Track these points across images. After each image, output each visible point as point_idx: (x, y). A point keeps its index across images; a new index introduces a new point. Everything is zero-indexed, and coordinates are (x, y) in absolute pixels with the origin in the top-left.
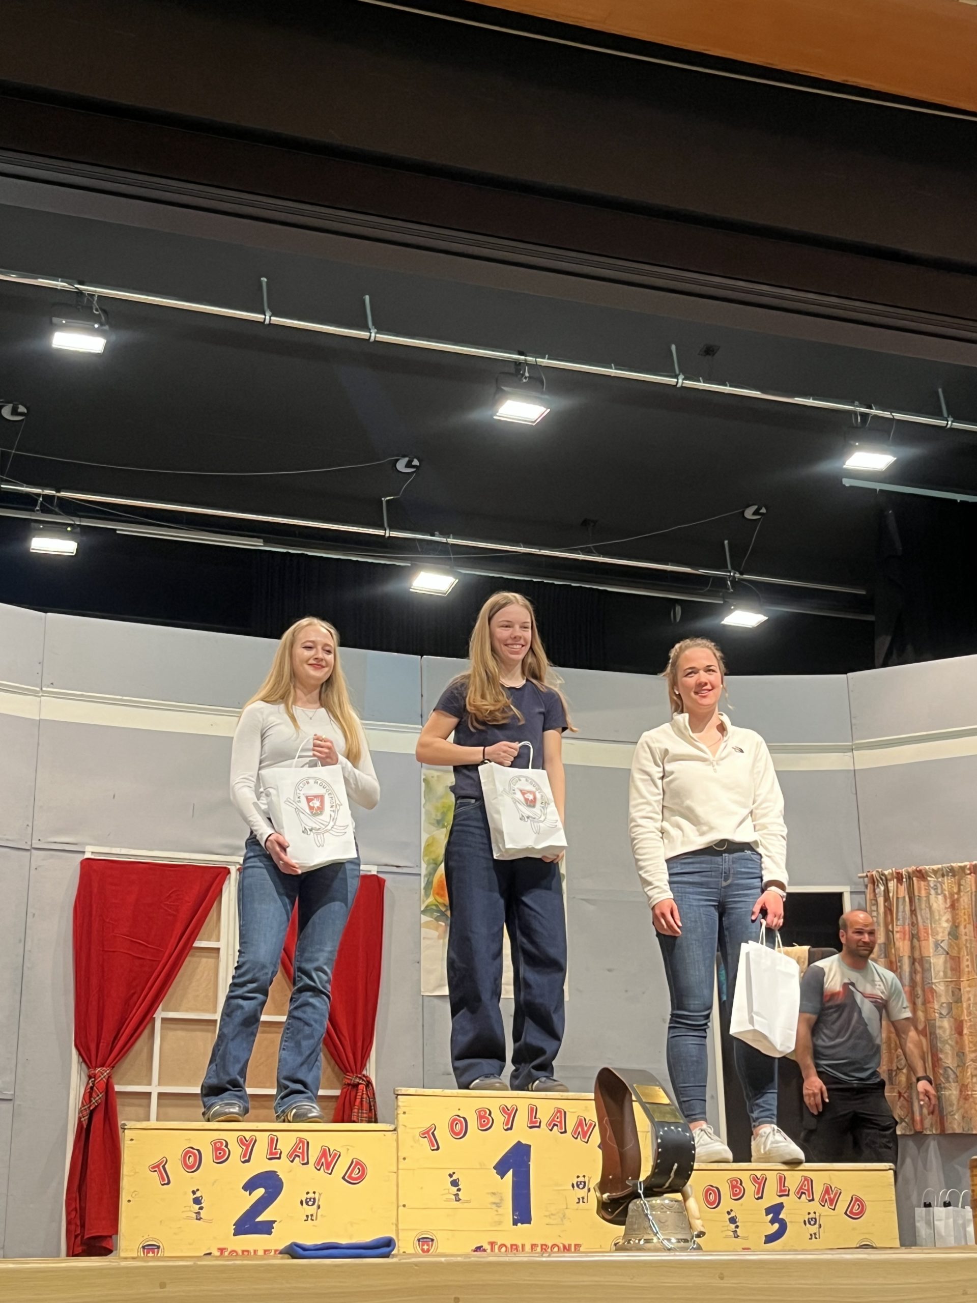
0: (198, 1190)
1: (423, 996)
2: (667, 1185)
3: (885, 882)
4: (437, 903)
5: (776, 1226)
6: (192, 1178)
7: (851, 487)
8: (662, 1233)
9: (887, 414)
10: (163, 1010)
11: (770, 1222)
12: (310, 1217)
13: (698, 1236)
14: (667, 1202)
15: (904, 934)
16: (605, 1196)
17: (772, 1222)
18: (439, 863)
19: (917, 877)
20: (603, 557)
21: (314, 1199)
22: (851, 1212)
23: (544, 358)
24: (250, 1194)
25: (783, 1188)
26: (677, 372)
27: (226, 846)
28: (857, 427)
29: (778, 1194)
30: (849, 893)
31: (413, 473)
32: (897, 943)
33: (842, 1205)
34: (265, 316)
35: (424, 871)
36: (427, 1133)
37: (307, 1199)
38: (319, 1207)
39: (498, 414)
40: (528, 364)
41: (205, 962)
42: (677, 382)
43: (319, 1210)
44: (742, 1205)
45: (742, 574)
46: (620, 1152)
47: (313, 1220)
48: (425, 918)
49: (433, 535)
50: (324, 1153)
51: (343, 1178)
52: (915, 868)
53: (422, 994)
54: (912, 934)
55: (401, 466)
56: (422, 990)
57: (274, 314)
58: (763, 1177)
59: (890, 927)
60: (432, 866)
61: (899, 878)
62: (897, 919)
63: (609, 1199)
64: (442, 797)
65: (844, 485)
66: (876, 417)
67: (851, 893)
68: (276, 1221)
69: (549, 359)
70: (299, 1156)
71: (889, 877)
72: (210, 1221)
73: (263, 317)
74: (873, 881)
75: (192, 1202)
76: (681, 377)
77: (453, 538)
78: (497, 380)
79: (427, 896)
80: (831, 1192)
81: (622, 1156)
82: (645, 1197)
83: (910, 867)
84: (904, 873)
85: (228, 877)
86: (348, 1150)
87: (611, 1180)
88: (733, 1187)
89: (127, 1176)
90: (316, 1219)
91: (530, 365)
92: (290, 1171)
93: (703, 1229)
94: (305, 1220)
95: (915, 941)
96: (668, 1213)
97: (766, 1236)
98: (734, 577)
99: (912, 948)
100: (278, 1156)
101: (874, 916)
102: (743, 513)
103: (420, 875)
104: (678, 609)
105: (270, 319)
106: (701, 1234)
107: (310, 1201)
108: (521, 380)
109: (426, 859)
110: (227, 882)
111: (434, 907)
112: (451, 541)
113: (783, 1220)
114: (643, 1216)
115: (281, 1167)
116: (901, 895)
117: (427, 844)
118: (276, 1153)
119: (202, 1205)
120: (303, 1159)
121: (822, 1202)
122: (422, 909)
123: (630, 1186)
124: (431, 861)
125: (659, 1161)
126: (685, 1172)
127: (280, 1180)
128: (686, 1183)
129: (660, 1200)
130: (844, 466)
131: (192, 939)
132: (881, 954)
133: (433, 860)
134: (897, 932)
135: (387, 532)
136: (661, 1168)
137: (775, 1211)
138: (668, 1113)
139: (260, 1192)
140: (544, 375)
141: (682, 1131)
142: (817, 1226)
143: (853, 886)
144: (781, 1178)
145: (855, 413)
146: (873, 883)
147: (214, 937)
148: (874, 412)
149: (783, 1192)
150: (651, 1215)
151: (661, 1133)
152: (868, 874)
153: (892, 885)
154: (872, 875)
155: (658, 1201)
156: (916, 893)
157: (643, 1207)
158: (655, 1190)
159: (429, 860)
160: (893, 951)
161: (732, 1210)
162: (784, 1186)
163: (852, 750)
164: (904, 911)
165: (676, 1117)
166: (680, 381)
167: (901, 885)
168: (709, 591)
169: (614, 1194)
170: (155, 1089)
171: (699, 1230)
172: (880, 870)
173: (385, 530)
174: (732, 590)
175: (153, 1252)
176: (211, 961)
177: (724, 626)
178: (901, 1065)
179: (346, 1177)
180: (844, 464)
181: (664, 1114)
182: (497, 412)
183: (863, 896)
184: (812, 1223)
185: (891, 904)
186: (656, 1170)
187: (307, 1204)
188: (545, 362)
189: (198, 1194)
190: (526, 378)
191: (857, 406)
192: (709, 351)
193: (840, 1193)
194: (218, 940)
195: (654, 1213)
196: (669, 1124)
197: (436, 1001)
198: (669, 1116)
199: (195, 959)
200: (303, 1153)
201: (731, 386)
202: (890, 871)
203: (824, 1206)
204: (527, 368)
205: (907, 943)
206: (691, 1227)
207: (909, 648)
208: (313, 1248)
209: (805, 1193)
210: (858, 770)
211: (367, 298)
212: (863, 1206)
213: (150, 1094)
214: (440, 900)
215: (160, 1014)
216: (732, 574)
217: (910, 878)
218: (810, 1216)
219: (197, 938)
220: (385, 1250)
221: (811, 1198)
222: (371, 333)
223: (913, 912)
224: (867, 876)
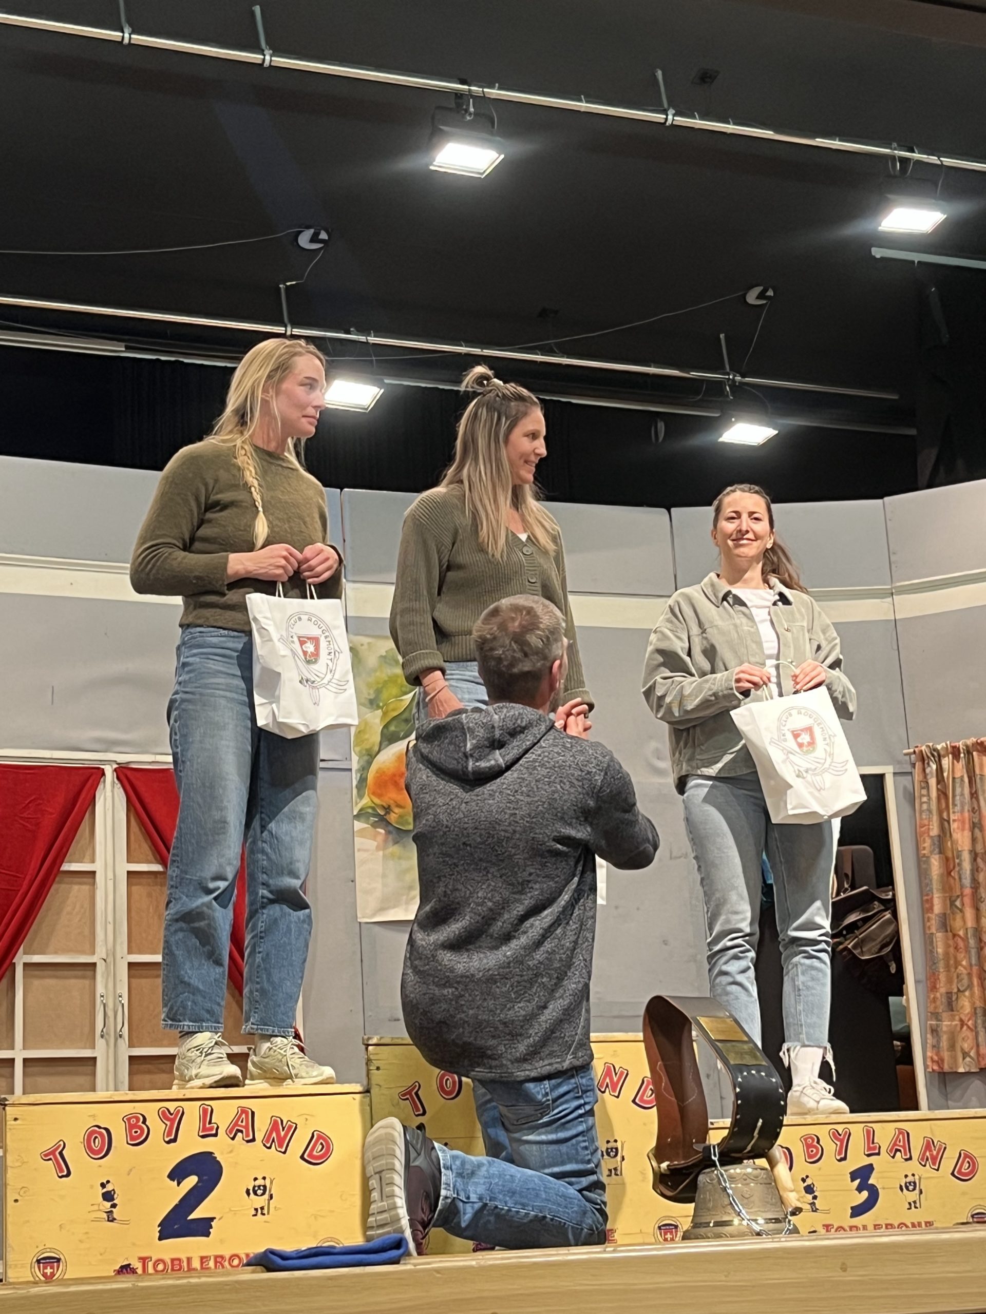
0: (108, 1182)
1: (360, 923)
2: (749, 1148)
3: (937, 759)
4: (373, 805)
5: (865, 1194)
6: (100, 1166)
7: (882, 259)
8: (747, 1213)
9: (933, 159)
10: (25, 953)
11: (857, 1189)
12: (259, 1211)
13: (793, 1214)
14: (749, 1170)
15: (963, 822)
16: (664, 1165)
17: (860, 1189)
18: (374, 754)
19: (978, 751)
20: (567, 358)
21: (265, 1187)
22: (960, 1172)
23: (493, 87)
24: (179, 1184)
25: (871, 1145)
26: (666, 105)
27: (98, 740)
28: (895, 177)
29: (866, 1153)
30: (892, 775)
31: (321, 249)
32: (955, 836)
33: (948, 1163)
34: (123, 32)
35: (355, 766)
36: (410, 1093)
37: (254, 1187)
38: (271, 1197)
39: (435, 163)
40: (472, 96)
41: (78, 890)
42: (666, 119)
43: (271, 1201)
44: (820, 1169)
45: (743, 376)
46: (679, 1106)
47: (263, 1214)
48: (358, 825)
49: (348, 332)
50: (276, 1124)
51: (302, 1157)
52: (975, 740)
53: (359, 920)
54: (973, 823)
55: (304, 240)
56: (359, 915)
57: (134, 32)
58: (846, 1132)
59: (945, 815)
60: (366, 758)
61: (955, 752)
62: (954, 805)
63: (668, 1169)
64: (375, 671)
65: (874, 257)
66: (919, 162)
67: (894, 773)
68: (215, 1218)
69: (499, 89)
70: (241, 1132)
71: (942, 753)
72: (125, 1222)
73: (121, 34)
74: (922, 758)
75: (101, 1199)
76: (671, 112)
77: (375, 336)
78: (433, 118)
79: (361, 796)
80: (933, 1148)
81: (682, 1110)
82: (722, 1165)
83: (969, 738)
84: (961, 746)
85: (102, 779)
86: (307, 1119)
87: (670, 1144)
88: (809, 1146)
89: (11, 1167)
90: (268, 1213)
91: (475, 98)
92: (231, 1152)
93: (799, 1205)
94: (254, 1215)
95: (977, 831)
96: (752, 1185)
97: (852, 1208)
98: (733, 380)
99: (974, 840)
100: (214, 1132)
101: (924, 802)
102: (744, 296)
103: (350, 770)
104: (661, 426)
105: (130, 38)
106: (796, 1211)
107: (259, 1190)
108: (464, 117)
109: (357, 749)
110: (101, 786)
111: (370, 811)
112: (372, 339)
113: (873, 1186)
114: (720, 1191)
115: (218, 1146)
116: (957, 775)
117: (358, 730)
118: (212, 1129)
119: (115, 1202)
120: (248, 1135)
121: (923, 1161)
122: (355, 813)
123: (698, 1152)
124: (364, 752)
125: (738, 1117)
126: (772, 1132)
127: (218, 1162)
128: (774, 1144)
129: (741, 1169)
130: (880, 228)
131: (58, 861)
132: (934, 850)
133: (367, 750)
134: (954, 821)
135: (289, 329)
136: (741, 1128)
137: (862, 1175)
138: (746, 1053)
139: (191, 1181)
140: (496, 112)
141: (766, 1075)
142: (917, 1191)
143: (898, 766)
144: (868, 1132)
145: (893, 158)
146: (923, 760)
147: (87, 857)
148: (916, 156)
149: (874, 1151)
150: (731, 1188)
151: (740, 1080)
152: (917, 750)
153: (946, 762)
154: (921, 751)
155: (738, 1171)
156: (977, 771)
157: (719, 1178)
158: (733, 1155)
159: (360, 752)
160: (949, 844)
161: (807, 1177)
162: (873, 1143)
163: (892, 594)
164: (962, 795)
165: (755, 1057)
166: (670, 117)
167: (958, 762)
168: (700, 400)
169: (676, 1163)
170: (19, 1054)
171: (794, 1206)
172: (931, 744)
173: (286, 327)
174: (731, 398)
175: (52, 1268)
176: (86, 888)
177: (723, 443)
178: (963, 986)
179: (305, 1156)
180: (880, 226)
181: (741, 1054)
182: (434, 161)
183: (910, 778)
184: (911, 1188)
185: (946, 787)
186: (736, 1129)
187: (255, 1193)
188: (494, 93)
189: (109, 1188)
190: (470, 114)
191: (895, 149)
192: (706, 78)
193: (945, 1148)
194: (93, 861)
195: (733, 1186)
196: (748, 1067)
197: (377, 928)
198: (747, 1057)
199: (63, 886)
200: (246, 1127)
201: (735, 124)
202: (944, 744)
203: (925, 1166)
204: (471, 100)
205: (967, 833)
206: (782, 1203)
207: (960, 464)
208: (295, 1256)
209: (900, 1151)
210: (901, 620)
211: (257, 9)
212: (974, 1163)
213: (13, 1060)
214: (377, 801)
215: (21, 959)
216: (731, 377)
217: (969, 752)
218: (908, 1180)
219: (65, 860)
220: (394, 1253)
221: (908, 1156)
222: (264, 55)
223: (974, 795)
224: (914, 752)
